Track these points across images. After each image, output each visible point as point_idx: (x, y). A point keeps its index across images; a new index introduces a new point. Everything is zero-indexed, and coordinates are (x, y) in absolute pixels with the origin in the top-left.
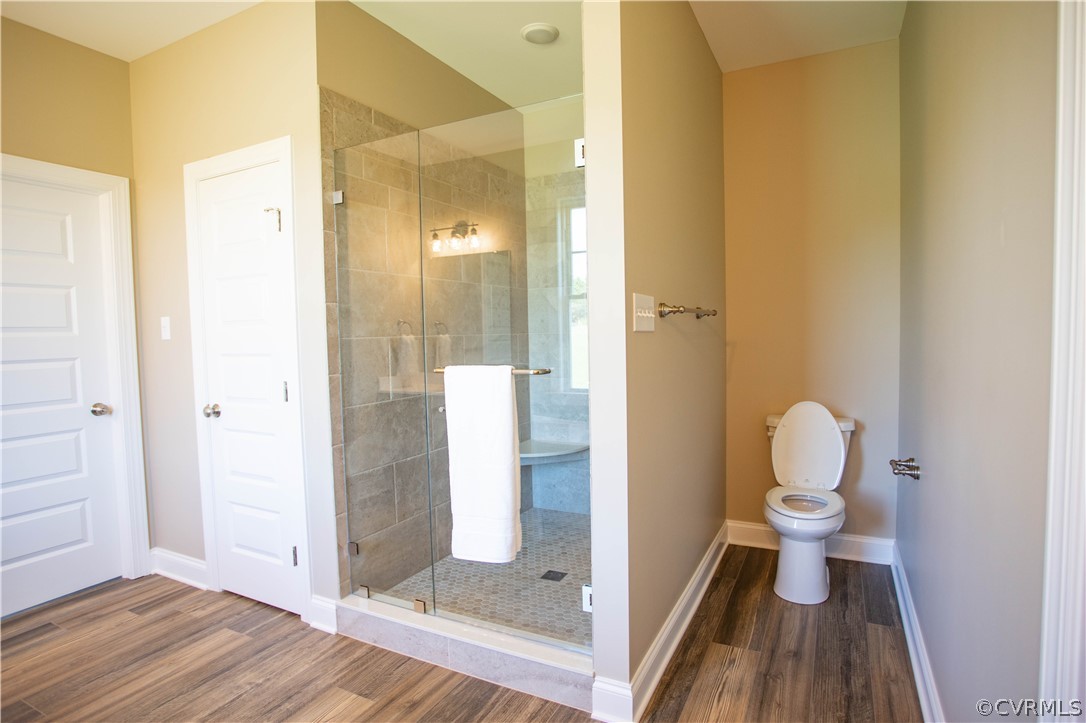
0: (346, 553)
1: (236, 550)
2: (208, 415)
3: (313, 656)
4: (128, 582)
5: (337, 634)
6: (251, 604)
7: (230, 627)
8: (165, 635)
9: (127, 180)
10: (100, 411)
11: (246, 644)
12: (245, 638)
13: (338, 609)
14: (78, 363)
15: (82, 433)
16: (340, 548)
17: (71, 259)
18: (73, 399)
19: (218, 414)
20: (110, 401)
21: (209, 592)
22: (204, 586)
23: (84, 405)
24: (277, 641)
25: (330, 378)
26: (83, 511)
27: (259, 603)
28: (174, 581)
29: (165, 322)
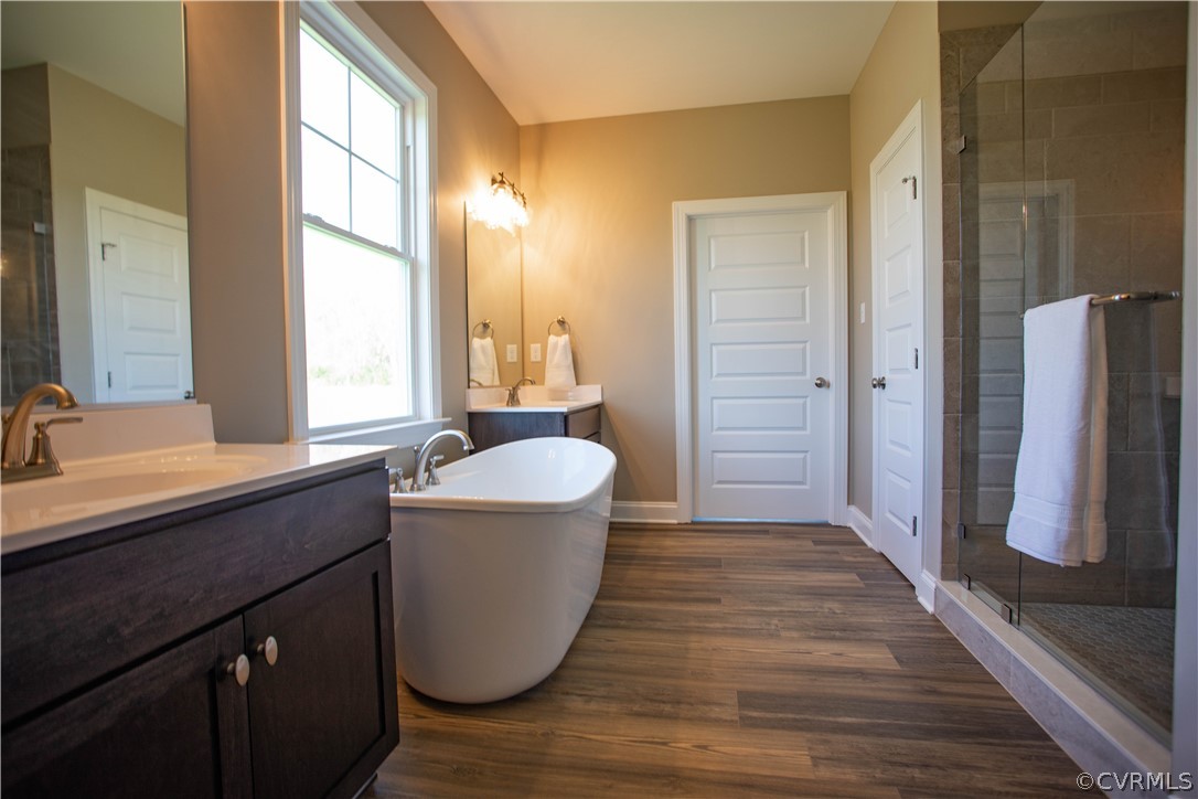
0: (954, 534)
1: (889, 515)
2: (874, 386)
3: (895, 618)
4: (830, 525)
5: (933, 615)
6: (890, 567)
7: (858, 575)
8: (816, 561)
9: (845, 193)
10: (821, 384)
11: (859, 588)
12: (861, 585)
13: (937, 589)
14: (808, 345)
15: (808, 400)
16: (945, 525)
17: (807, 265)
18: (803, 373)
19: (884, 386)
20: (830, 377)
21: (871, 549)
22: (869, 544)
23: (810, 378)
24: (879, 596)
25: (945, 341)
26: (805, 459)
27: (897, 570)
28: (857, 535)
29: (863, 306)
